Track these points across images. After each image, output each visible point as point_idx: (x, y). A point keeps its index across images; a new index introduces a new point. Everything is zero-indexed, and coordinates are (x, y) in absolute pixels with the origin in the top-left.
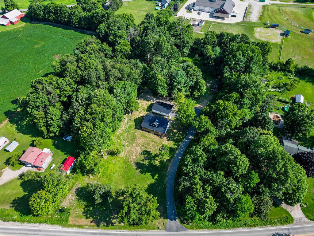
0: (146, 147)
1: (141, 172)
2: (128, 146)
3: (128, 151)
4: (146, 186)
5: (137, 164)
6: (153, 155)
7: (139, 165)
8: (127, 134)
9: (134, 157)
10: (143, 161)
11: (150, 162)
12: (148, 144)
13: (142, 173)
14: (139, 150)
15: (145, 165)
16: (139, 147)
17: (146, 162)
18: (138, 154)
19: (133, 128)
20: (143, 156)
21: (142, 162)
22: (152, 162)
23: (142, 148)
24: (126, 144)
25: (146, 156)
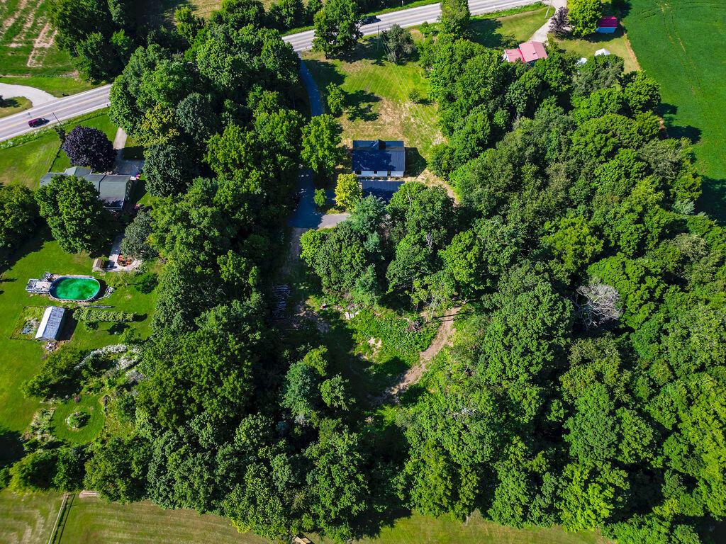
0: (374, 124)
1: (363, 92)
2: (407, 118)
3: (402, 111)
4: (346, 80)
5: (377, 100)
6: (358, 118)
7: (372, 98)
8: (422, 135)
9: (385, 106)
10: (370, 106)
11: (358, 107)
12: (376, 130)
13: (361, 91)
14: (385, 118)
15: (363, 102)
16: (388, 121)
17: (363, 106)
18: (383, 112)
19: (419, 148)
20: (373, 112)
21: (371, 103)
22: (354, 108)
23: (382, 122)
24: (412, 120)
25: (369, 114)
